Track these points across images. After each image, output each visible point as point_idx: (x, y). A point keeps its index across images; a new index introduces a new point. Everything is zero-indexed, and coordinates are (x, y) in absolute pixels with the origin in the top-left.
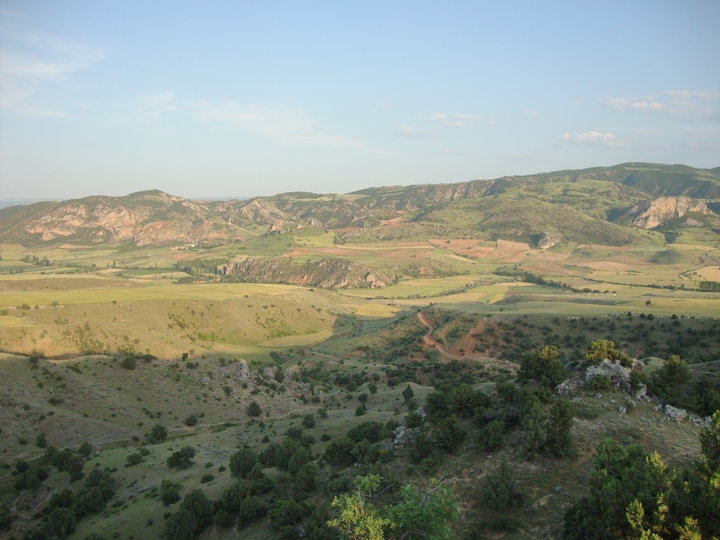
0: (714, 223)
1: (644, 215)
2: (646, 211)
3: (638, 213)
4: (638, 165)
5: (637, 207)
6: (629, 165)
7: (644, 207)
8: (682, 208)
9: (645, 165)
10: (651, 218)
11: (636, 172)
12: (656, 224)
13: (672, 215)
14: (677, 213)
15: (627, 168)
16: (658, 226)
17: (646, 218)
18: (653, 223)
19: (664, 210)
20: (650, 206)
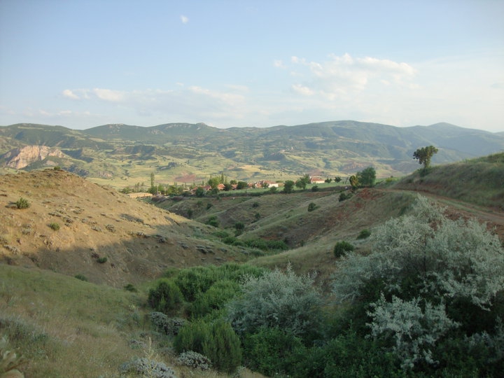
0: (65, 164)
1: (16, 159)
2: (17, 156)
3: (11, 158)
4: (28, 125)
5: (10, 153)
6: (21, 125)
7: (15, 153)
8: (44, 153)
9: (34, 125)
10: (21, 161)
11: (26, 130)
12: (25, 165)
13: (37, 159)
14: (40, 157)
15: (19, 127)
16: (27, 167)
17: (17, 161)
18: (22, 165)
19: (30, 155)
20: (20, 152)
